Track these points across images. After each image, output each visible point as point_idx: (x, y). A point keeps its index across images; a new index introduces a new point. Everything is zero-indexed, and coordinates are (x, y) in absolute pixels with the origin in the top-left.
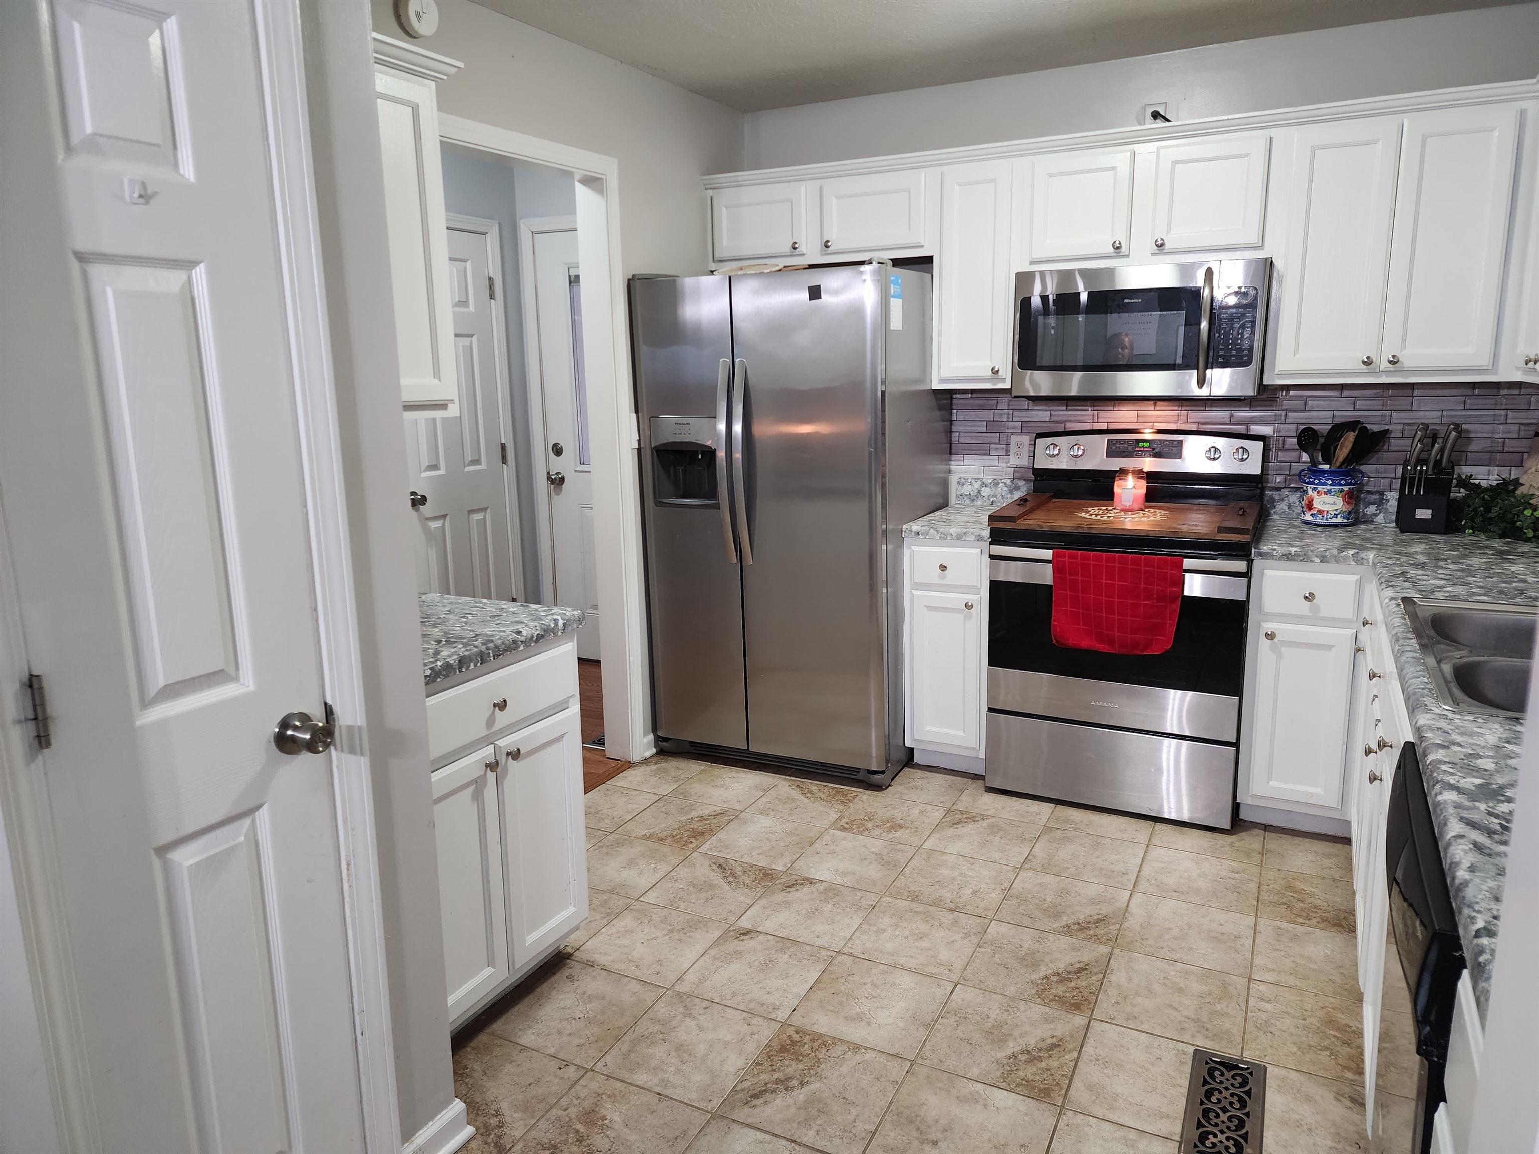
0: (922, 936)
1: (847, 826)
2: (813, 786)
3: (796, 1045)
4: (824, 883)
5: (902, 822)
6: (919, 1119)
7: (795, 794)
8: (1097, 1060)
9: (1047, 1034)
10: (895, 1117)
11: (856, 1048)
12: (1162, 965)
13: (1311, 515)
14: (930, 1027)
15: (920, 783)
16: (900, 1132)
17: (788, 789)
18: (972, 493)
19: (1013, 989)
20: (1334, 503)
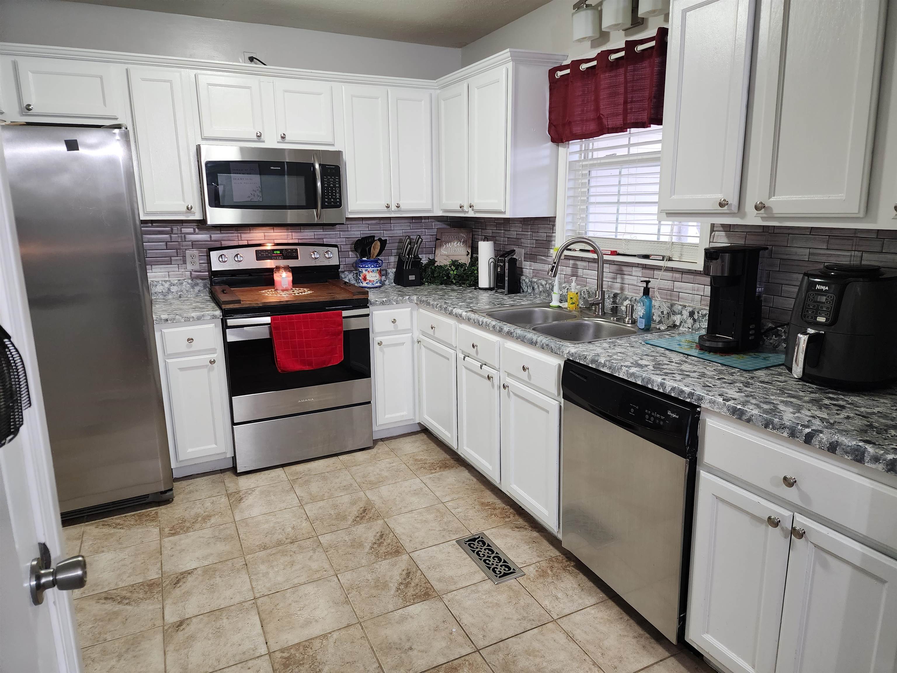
0: (292, 564)
1: (173, 532)
2: (116, 519)
3: (291, 659)
4: (198, 569)
5: (206, 513)
6: (392, 644)
7: (106, 530)
8: (430, 568)
9: (400, 571)
10: (381, 652)
11: (325, 636)
12: (409, 515)
13: (367, 283)
14: (347, 602)
15: (191, 488)
16: (391, 656)
17: (97, 530)
18: (164, 291)
19: (363, 561)
20: (376, 276)
